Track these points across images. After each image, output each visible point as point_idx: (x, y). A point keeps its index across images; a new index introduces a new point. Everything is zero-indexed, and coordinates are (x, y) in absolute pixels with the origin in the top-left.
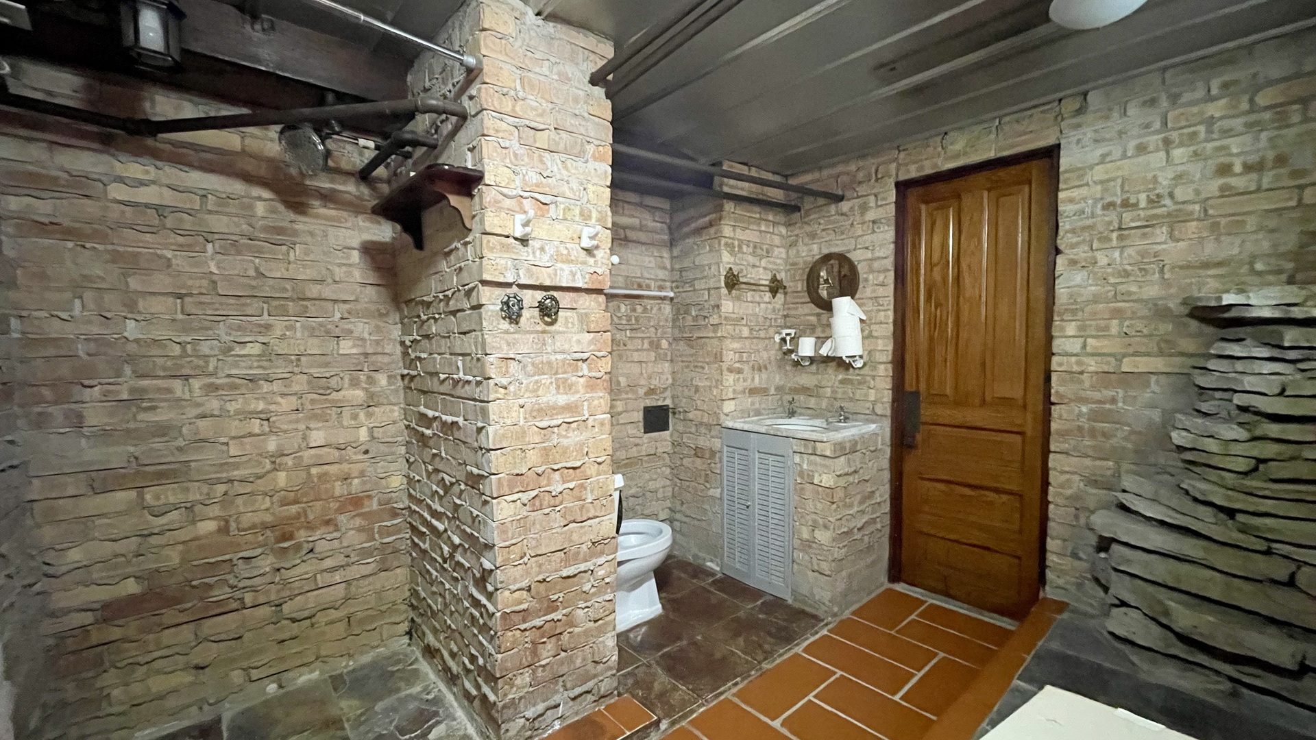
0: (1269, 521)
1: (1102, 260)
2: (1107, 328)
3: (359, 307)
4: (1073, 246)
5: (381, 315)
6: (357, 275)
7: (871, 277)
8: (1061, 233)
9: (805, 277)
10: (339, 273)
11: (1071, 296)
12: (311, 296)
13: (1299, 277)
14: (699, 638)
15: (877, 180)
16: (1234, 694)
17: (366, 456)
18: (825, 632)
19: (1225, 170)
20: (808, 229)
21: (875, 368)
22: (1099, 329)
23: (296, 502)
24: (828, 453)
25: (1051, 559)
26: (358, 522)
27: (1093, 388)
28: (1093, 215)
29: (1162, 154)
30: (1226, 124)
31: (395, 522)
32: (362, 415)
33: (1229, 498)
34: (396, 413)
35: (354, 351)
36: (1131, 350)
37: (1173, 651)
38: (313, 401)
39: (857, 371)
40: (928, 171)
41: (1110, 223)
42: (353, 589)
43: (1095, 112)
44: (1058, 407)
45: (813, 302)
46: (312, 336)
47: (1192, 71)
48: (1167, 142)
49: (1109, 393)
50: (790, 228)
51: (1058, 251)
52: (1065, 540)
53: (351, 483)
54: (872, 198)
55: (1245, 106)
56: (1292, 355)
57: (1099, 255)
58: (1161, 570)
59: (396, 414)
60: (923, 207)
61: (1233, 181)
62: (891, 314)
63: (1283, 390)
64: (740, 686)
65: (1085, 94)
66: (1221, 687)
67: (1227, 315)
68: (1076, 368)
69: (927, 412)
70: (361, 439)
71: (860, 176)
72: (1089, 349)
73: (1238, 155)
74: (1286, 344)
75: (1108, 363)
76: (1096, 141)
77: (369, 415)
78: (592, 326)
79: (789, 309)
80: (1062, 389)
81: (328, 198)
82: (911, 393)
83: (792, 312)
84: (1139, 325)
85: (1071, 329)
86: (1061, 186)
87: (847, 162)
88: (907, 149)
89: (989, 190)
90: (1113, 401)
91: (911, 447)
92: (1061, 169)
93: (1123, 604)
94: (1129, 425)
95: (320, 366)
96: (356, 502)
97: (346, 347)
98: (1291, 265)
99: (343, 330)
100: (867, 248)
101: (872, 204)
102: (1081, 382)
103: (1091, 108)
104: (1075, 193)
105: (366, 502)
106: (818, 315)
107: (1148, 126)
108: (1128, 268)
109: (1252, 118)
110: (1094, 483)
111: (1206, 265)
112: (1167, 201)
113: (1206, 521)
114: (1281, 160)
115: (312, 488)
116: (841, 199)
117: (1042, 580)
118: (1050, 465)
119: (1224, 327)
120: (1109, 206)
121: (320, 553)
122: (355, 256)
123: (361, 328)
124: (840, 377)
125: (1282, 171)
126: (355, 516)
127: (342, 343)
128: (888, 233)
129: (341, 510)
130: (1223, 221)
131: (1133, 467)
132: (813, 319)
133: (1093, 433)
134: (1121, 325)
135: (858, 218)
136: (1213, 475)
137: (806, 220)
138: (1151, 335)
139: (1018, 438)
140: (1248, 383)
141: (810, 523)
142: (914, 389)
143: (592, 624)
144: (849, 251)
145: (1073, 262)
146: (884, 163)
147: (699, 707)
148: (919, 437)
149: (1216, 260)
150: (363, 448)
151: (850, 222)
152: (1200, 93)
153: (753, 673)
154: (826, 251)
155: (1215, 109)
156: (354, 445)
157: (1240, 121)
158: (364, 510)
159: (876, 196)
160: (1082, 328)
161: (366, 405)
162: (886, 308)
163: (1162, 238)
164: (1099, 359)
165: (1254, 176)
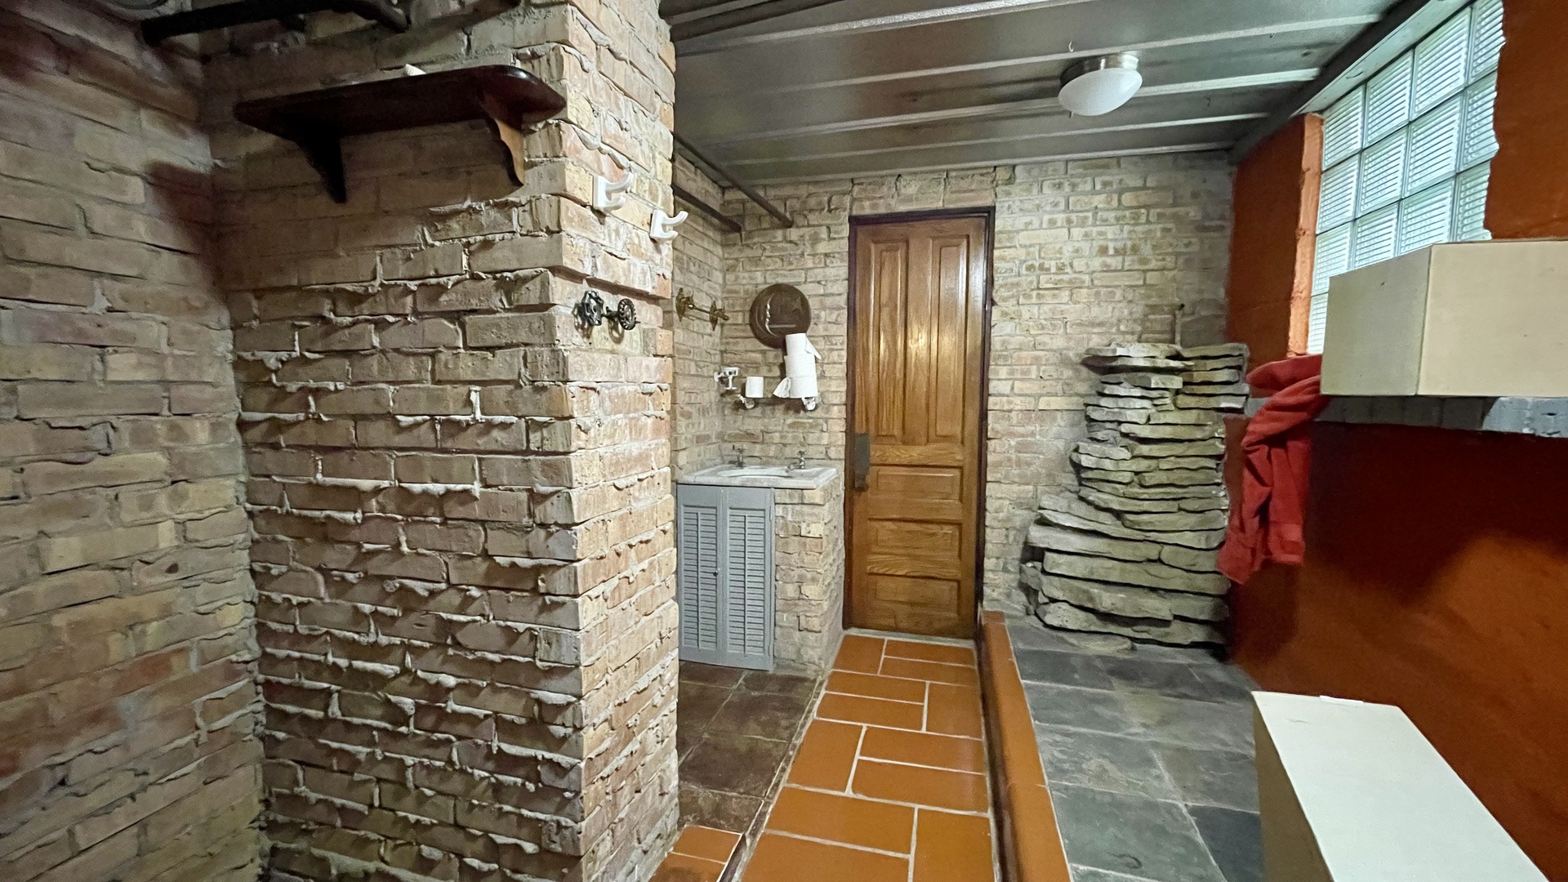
0: (1145, 517)
1: (1026, 315)
2: (1027, 372)
3: (148, 289)
4: (1005, 300)
5: (191, 309)
6: (141, 229)
7: (823, 314)
8: (996, 286)
9: (748, 308)
10: (103, 217)
11: (1003, 342)
12: (40, 258)
13: (1144, 337)
14: (706, 736)
15: (830, 211)
16: (1133, 649)
17: (173, 577)
18: (823, 692)
19: (1103, 251)
20: (748, 252)
21: (828, 411)
22: (1024, 373)
23: (20, 690)
24: (817, 501)
25: (988, 576)
26: (161, 703)
27: (1020, 424)
28: (1019, 275)
29: (1065, 230)
30: (1105, 215)
31: (234, 687)
32: (162, 501)
33: (1121, 504)
34: (229, 490)
35: (140, 376)
36: (1045, 391)
37: (1093, 628)
38: (52, 478)
39: (809, 414)
40: (882, 210)
41: (1031, 282)
42: (152, 833)
43: (1020, 184)
44: (993, 442)
45: (757, 337)
46: (42, 340)
47: (1085, 168)
48: (1069, 221)
49: (1031, 428)
50: (728, 250)
51: (993, 303)
52: (998, 558)
53: (144, 632)
54: (824, 229)
55: (1115, 203)
56: (1154, 394)
57: (1024, 309)
58: (1080, 567)
59: (231, 493)
60: (873, 247)
61: (1109, 260)
62: (844, 353)
63: (1149, 419)
64: (789, 770)
65: (1014, 167)
66: (1125, 646)
67: (1114, 364)
68: (1006, 407)
69: (876, 452)
70: (162, 545)
71: (812, 202)
72: (1016, 391)
73: (1111, 240)
74: (1153, 386)
75: (1030, 403)
76: (1021, 210)
77: (178, 498)
78: (659, 347)
79: (728, 343)
80: (998, 427)
81: (72, 56)
82: (861, 435)
83: (730, 348)
84: (1051, 370)
85: (1003, 372)
86: (996, 245)
87: (797, 184)
88: (862, 184)
89: (934, 238)
90: (1033, 434)
91: (863, 489)
92: (996, 229)
93: (1054, 600)
94: (1043, 454)
95: (60, 404)
96: (154, 666)
97: (122, 366)
98: (1139, 328)
99: (115, 334)
100: (819, 282)
101: (824, 235)
102: (1009, 418)
103: (1018, 181)
104: (1008, 253)
105: (175, 661)
106: (763, 352)
107: (1056, 205)
108: (1044, 322)
109: (1120, 213)
110: (1020, 505)
111: (1093, 324)
112: (1068, 270)
113: (1108, 524)
114: (1135, 249)
115: (58, 656)
116: (788, 224)
117: (979, 596)
118: (988, 493)
119: (1104, 374)
120: (1030, 268)
121: (80, 783)
122: (137, 190)
123: (154, 330)
124: (789, 421)
125: (1136, 257)
126: (154, 693)
127: (113, 359)
128: (840, 269)
129: (124, 687)
130: (1103, 291)
131: (1047, 489)
132: (758, 357)
133: (1019, 463)
134: (1038, 370)
135: (808, 251)
136: (1107, 487)
137: (749, 242)
138: (1058, 379)
139: (957, 473)
140: (1130, 415)
141: (796, 579)
142: (863, 431)
143: (659, 745)
144: (799, 283)
145: (1004, 314)
146: (837, 193)
147: (767, 805)
148: (869, 479)
149: (1097, 321)
150: (167, 562)
151: (799, 252)
152: (1088, 187)
153: (791, 753)
154: (772, 281)
155: (1099, 200)
156: (146, 558)
157: (1112, 214)
158: (173, 678)
159: (828, 228)
160: (1012, 373)
161: (170, 480)
162: (839, 347)
163: (1066, 299)
164: (1023, 398)
165: (1120, 258)
